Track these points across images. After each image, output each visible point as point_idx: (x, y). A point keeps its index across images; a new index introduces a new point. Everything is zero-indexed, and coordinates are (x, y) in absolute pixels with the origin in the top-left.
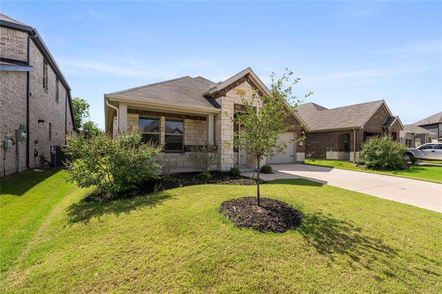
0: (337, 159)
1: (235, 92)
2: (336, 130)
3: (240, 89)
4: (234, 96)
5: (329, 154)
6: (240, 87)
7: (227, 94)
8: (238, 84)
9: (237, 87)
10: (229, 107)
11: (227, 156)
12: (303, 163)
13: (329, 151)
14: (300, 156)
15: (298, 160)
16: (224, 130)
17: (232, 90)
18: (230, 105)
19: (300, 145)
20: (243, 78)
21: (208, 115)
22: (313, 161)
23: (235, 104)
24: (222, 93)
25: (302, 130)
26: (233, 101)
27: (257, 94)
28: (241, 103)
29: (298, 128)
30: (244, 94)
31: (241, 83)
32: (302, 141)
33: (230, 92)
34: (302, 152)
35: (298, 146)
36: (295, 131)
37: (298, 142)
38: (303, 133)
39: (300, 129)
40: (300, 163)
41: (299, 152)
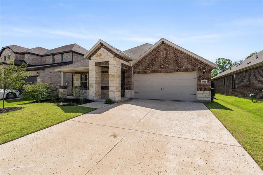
1: (96, 56)
3: (98, 53)
4: (96, 58)
8: (97, 50)
11: (91, 92)
16: (90, 78)
17: (94, 55)
18: (93, 64)
20: (100, 46)
23: (95, 63)
24: (89, 58)
26: (95, 61)
27: (109, 53)
28: (99, 61)
29: (199, 66)
30: (101, 55)
31: (99, 50)
32: (206, 79)
33: (93, 57)
34: (207, 91)
35: (199, 84)
36: (193, 70)
37: (199, 81)
38: (204, 70)
39: (201, 67)
40: (202, 102)
41: (200, 91)
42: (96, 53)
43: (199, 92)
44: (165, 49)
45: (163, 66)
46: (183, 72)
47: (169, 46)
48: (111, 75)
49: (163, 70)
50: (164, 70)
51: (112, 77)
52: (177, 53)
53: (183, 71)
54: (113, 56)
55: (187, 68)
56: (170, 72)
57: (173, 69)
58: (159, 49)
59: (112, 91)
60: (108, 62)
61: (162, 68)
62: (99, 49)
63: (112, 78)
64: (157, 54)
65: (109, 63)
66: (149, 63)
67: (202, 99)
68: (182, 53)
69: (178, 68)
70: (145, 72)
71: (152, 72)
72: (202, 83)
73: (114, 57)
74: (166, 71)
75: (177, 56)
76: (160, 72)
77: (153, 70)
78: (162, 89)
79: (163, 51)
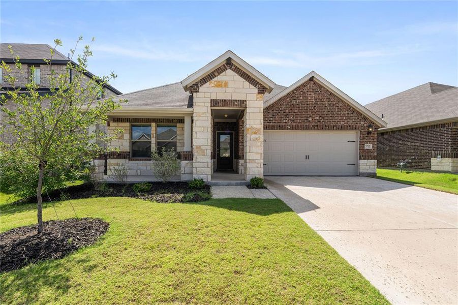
0: (450, 170)
1: (213, 85)
2: (447, 122)
3: (219, 80)
4: (212, 89)
5: (436, 162)
6: (221, 78)
7: (201, 89)
8: (216, 74)
9: (216, 79)
10: (203, 104)
11: (201, 165)
12: (374, 176)
13: (436, 157)
14: (368, 165)
15: (361, 171)
16: (196, 133)
17: (208, 83)
18: (204, 103)
19: (366, 148)
20: (224, 65)
21: (184, 117)
22: (408, 173)
23: (211, 100)
24: (194, 89)
25: (370, 126)
26: (210, 96)
27: (247, 84)
28: (221, 97)
29: (362, 123)
30: (226, 84)
31: (221, 73)
32: (370, 142)
33: (204, 86)
34: (371, 159)
35: (362, 149)
36: (355, 129)
37: (362, 144)
38: (370, 129)
39: (365, 125)
40: (367, 175)
41: (364, 159)
42: (214, 80)
43: (362, 162)
44: (314, 91)
45: (310, 119)
46: (341, 130)
47: (321, 87)
48: (252, 128)
49: (311, 126)
50: (313, 126)
51: (255, 133)
52: (332, 99)
53: (342, 128)
54: (256, 90)
55: (347, 125)
56: (322, 129)
57: (326, 124)
58: (305, 90)
59: (253, 161)
60: (246, 101)
61: (309, 121)
62: (219, 70)
63: (254, 136)
64: (301, 98)
65: (246, 105)
66: (287, 111)
67: (365, 171)
68: (340, 100)
69: (334, 124)
70: (281, 128)
71: (292, 128)
72: (365, 148)
73: (259, 93)
74: (316, 127)
75: (333, 105)
76: (307, 128)
77: (295, 124)
78: (307, 157)
79: (312, 94)
